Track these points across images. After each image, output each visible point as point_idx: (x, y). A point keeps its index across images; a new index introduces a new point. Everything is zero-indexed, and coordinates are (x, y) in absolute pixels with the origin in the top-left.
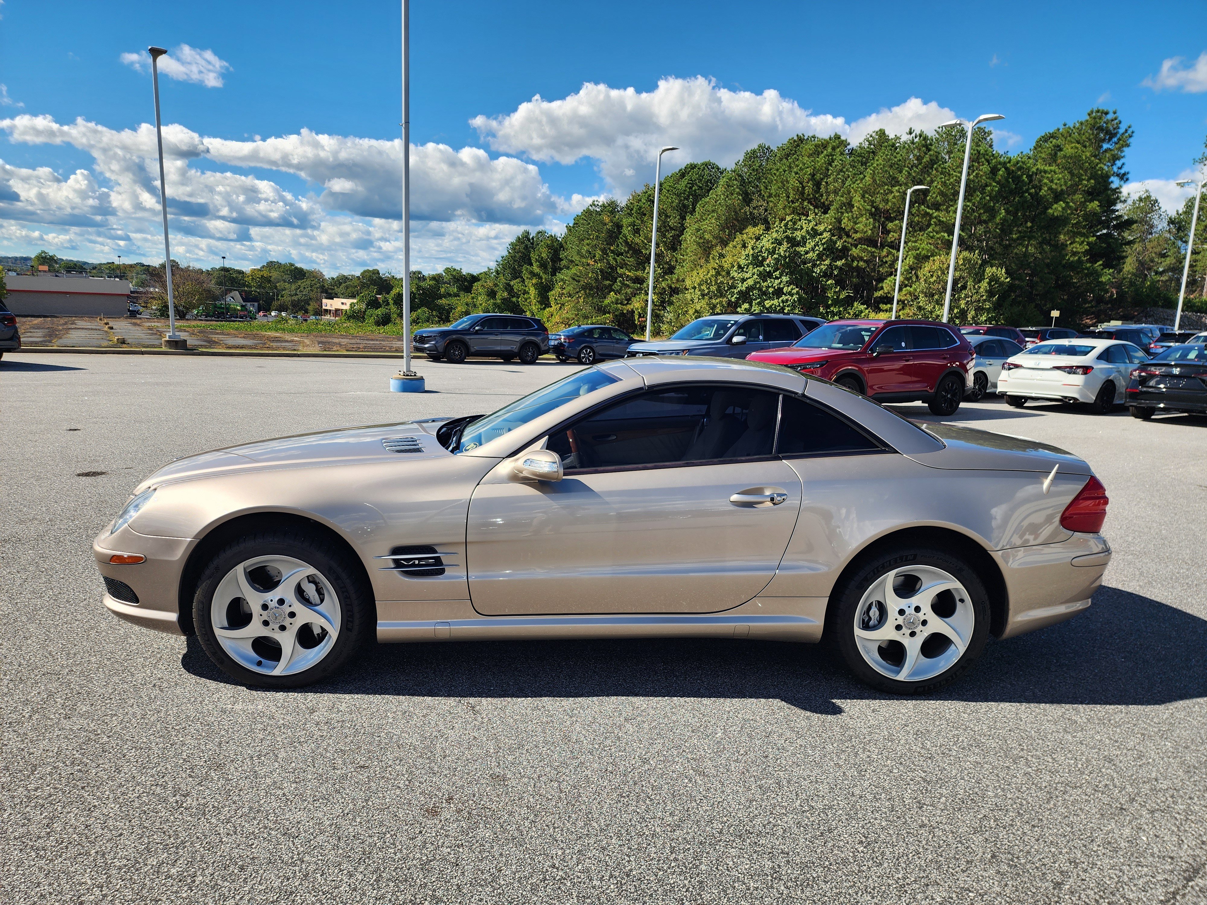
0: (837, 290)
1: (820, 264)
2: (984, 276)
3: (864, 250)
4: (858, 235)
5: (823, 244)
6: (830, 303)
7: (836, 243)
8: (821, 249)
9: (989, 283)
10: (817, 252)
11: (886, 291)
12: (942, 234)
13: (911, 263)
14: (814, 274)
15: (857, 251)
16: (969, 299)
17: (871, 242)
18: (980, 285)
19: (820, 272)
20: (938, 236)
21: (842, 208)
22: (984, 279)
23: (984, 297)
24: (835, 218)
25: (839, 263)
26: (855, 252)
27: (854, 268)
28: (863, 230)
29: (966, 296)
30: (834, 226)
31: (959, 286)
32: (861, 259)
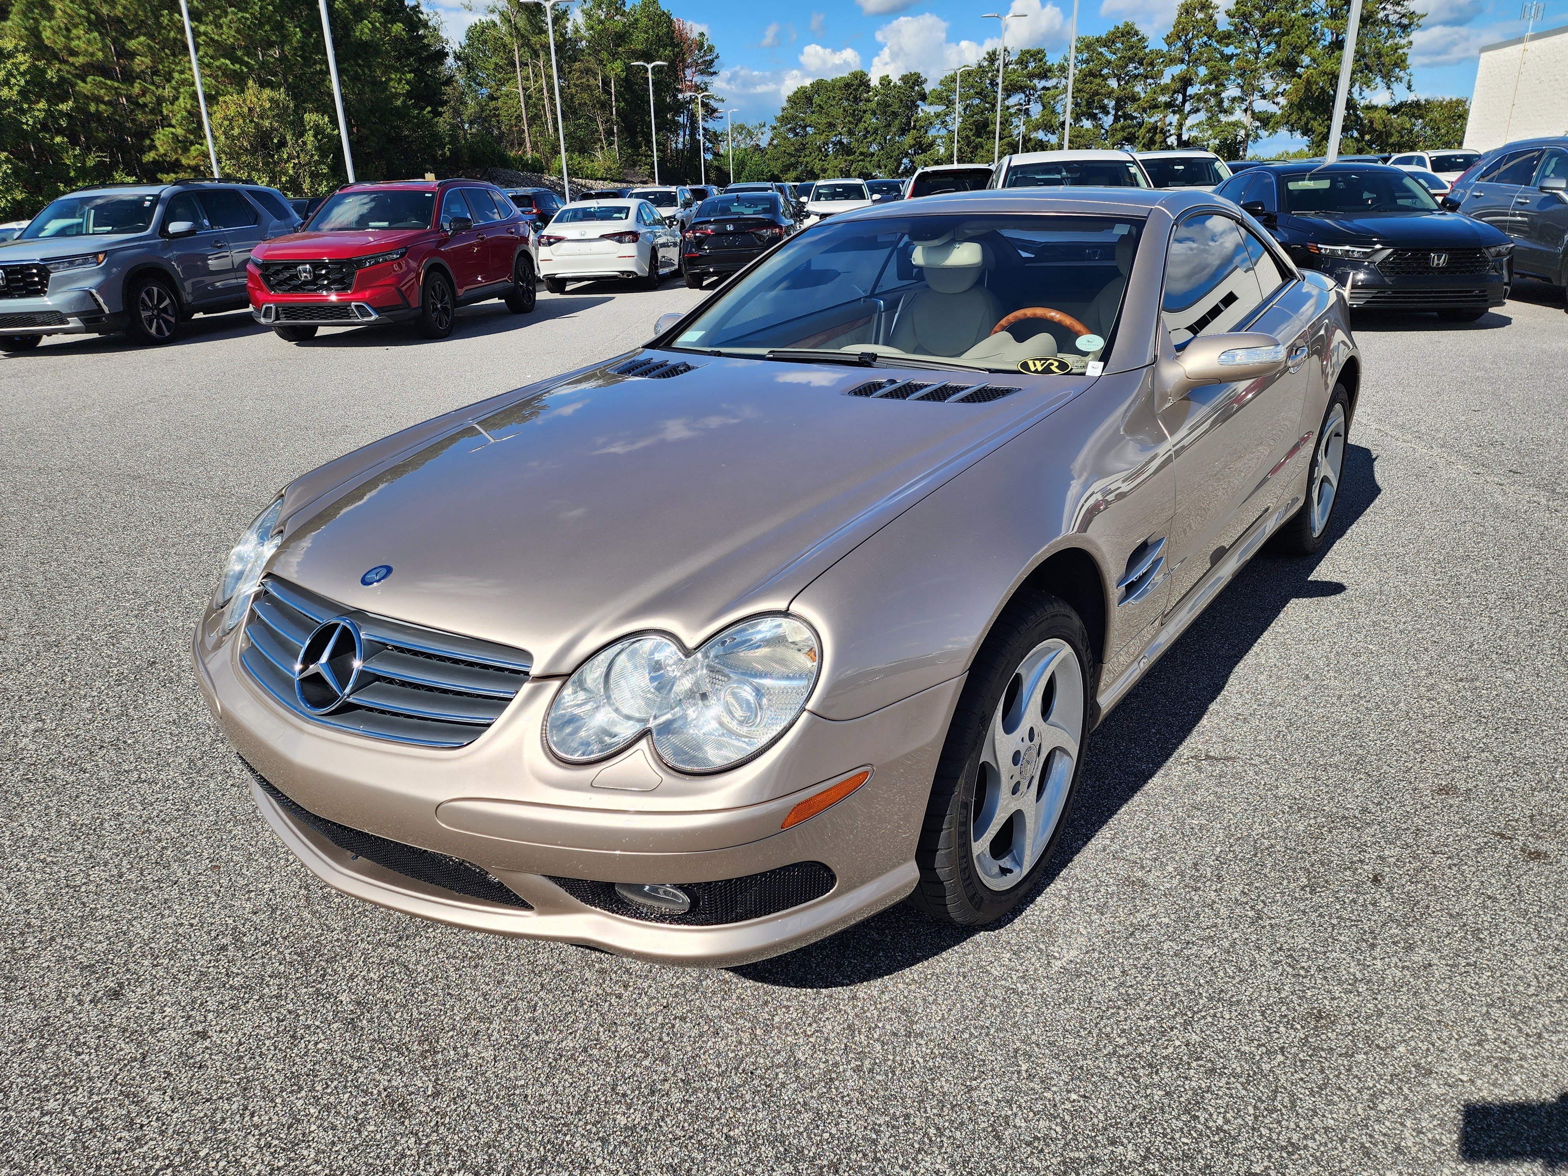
0: (77, 152)
1: (31, 109)
2: (304, 126)
3: (101, 85)
4: (80, 60)
5: (23, 74)
6: (72, 174)
7: (43, 72)
8: (22, 83)
9: (315, 136)
10: (16, 88)
11: (162, 151)
12: (222, 60)
13: (189, 106)
14: (25, 127)
15: (89, 86)
16: (296, 161)
17: (103, 70)
18: (305, 138)
19: (34, 123)
20: (217, 63)
21: (32, 12)
22: (306, 131)
23: (316, 158)
24: (26, 29)
25: (64, 107)
26: (84, 87)
27: (92, 115)
28: (86, 51)
29: (290, 157)
30: (28, 43)
31: (275, 141)
32: (98, 100)
